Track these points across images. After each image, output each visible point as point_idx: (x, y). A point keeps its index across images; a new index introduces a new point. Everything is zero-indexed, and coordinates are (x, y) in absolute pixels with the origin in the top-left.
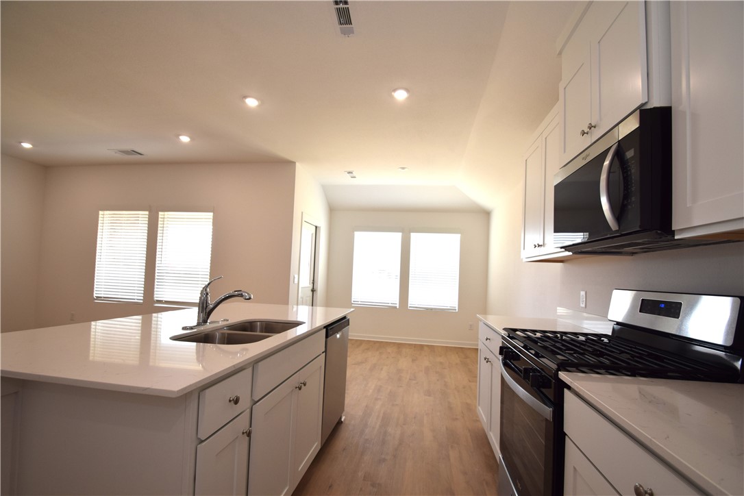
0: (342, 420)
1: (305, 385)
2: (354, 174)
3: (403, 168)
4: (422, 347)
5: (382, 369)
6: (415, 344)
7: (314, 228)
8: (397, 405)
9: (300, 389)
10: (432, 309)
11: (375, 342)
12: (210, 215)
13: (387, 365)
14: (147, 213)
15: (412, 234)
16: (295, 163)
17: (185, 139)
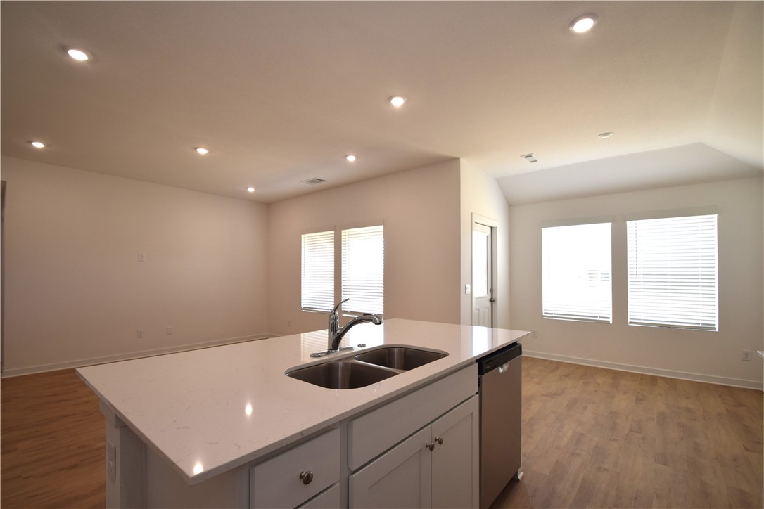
0: (519, 477)
1: (441, 442)
2: (534, 157)
3: (605, 134)
4: (653, 380)
5: (585, 408)
6: (642, 375)
7: (489, 229)
8: (606, 470)
9: (432, 448)
10: (669, 326)
11: (578, 367)
12: (381, 228)
13: (594, 403)
14: (333, 232)
15: (628, 222)
16: (459, 159)
17: (351, 159)
